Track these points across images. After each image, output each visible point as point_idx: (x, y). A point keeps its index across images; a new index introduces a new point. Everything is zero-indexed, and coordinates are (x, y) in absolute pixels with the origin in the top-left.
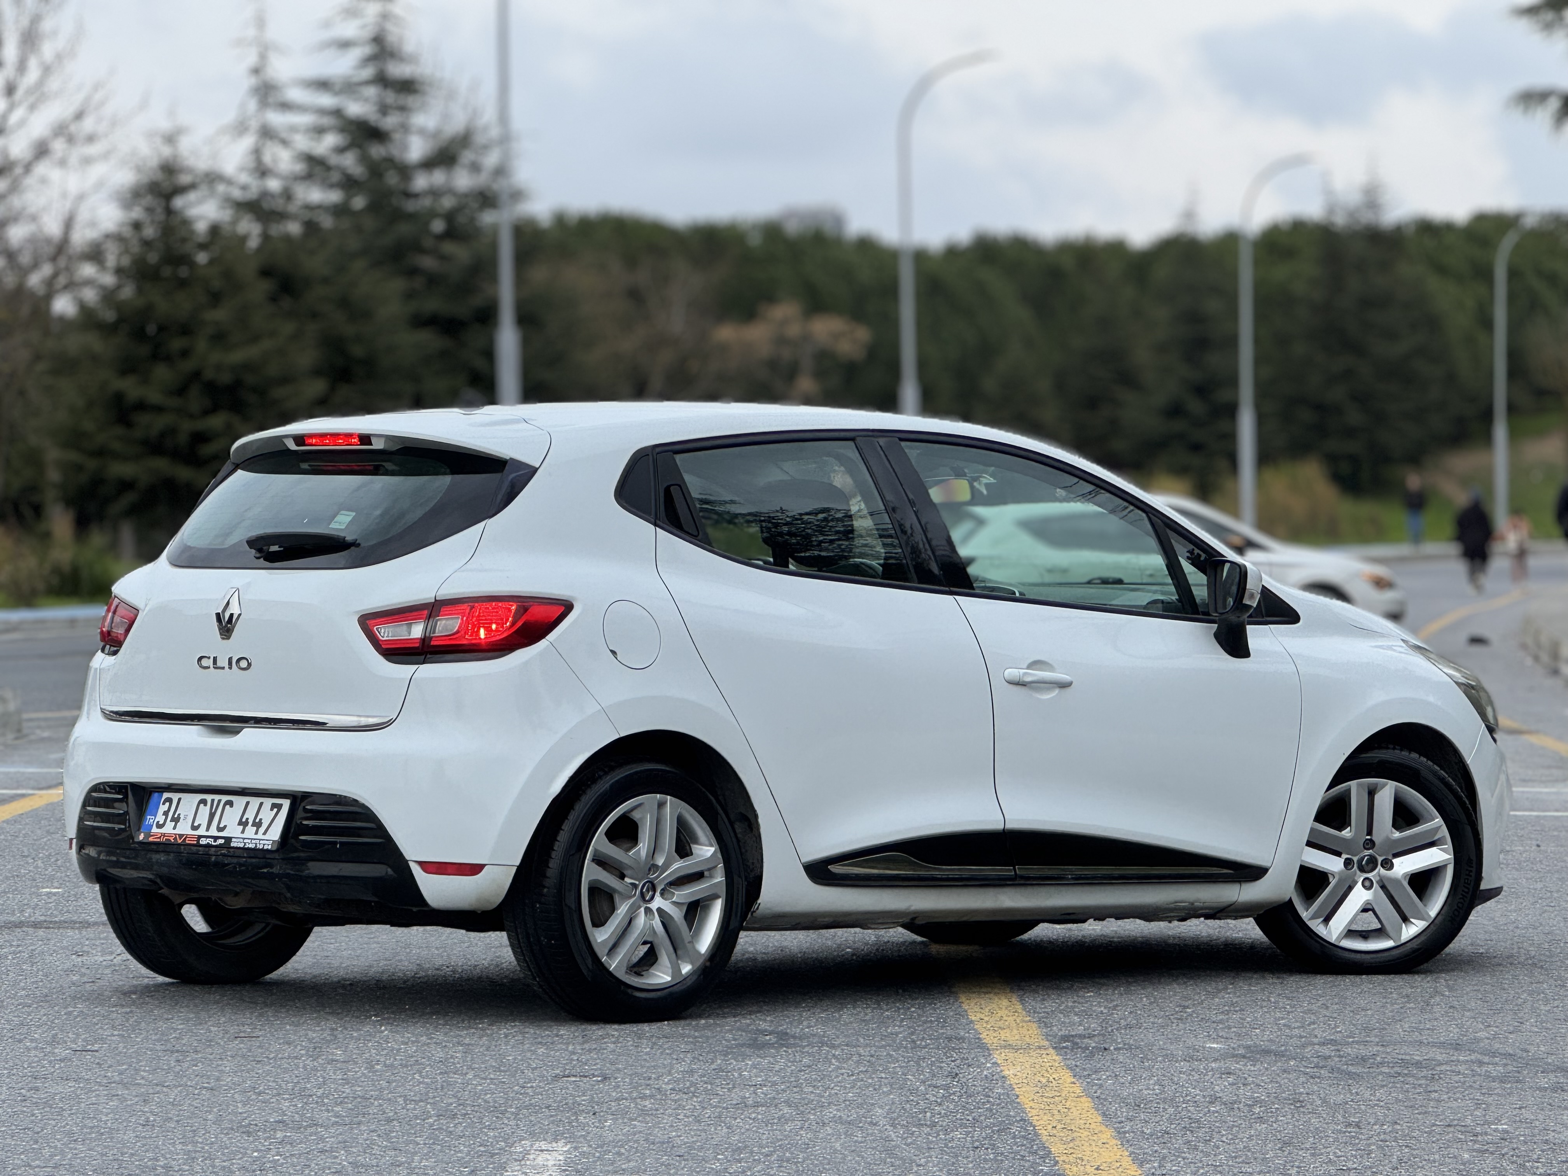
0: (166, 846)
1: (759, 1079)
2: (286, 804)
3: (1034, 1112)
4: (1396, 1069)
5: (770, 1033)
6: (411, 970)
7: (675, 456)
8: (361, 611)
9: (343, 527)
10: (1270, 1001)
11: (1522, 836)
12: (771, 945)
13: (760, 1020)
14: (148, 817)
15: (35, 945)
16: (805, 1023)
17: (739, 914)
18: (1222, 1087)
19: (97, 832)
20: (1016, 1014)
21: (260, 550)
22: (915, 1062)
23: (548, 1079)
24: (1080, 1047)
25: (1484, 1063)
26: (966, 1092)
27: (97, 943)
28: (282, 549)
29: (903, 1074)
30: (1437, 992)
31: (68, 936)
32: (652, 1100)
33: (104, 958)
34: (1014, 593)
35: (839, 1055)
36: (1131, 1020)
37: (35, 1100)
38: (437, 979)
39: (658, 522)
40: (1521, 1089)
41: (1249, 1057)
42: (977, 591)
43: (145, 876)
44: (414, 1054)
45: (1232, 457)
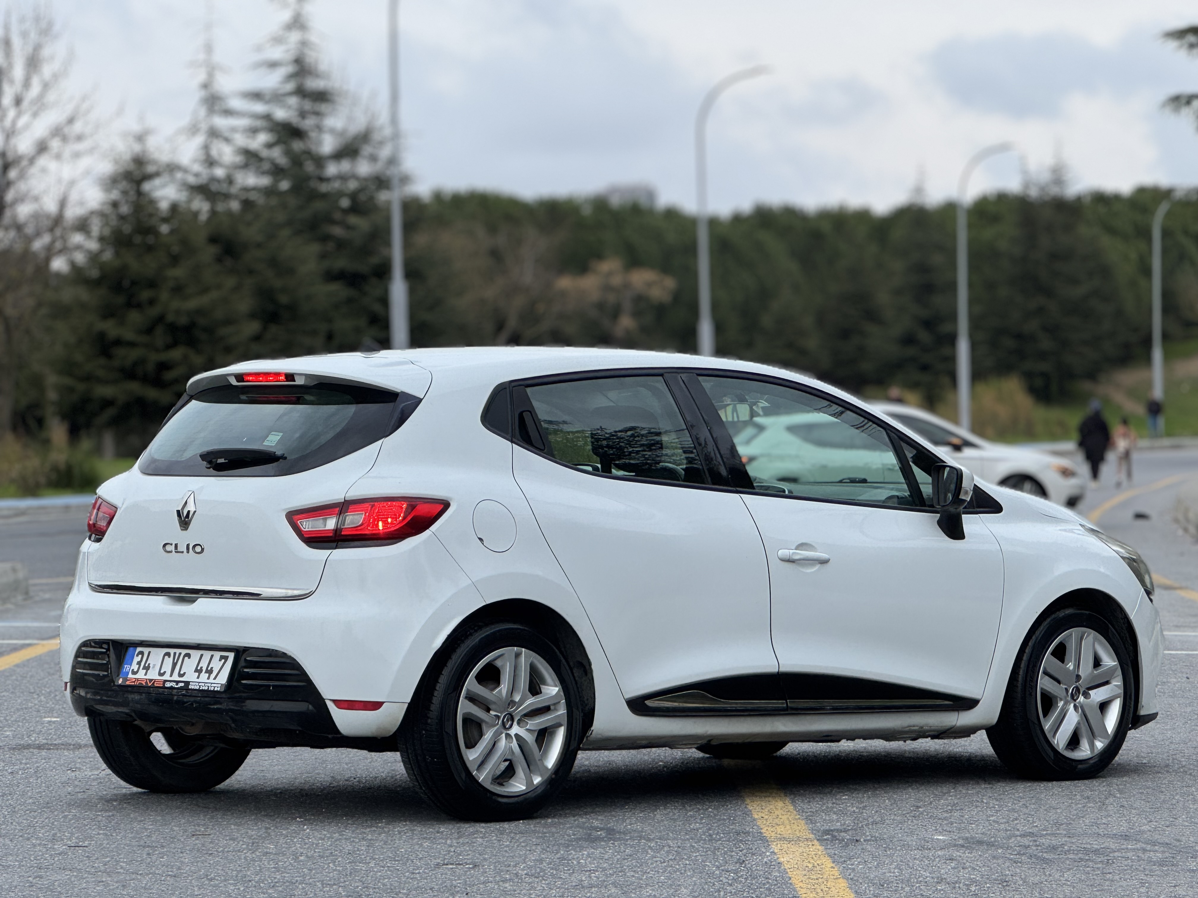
0: (139, 688)
1: (593, 866)
2: (231, 656)
3: (804, 891)
4: (1080, 855)
5: (601, 829)
6: (327, 781)
7: (526, 389)
8: (287, 509)
9: (274, 445)
10: (983, 802)
11: (1176, 670)
12: (601, 759)
13: (593, 819)
14: (126, 666)
15: (39, 763)
16: (628, 821)
17: (577, 739)
18: (946, 870)
19: (86, 677)
20: (789, 813)
21: (210, 462)
22: (712, 852)
23: (431, 867)
24: (837, 839)
25: (1147, 850)
26: (751, 876)
27: (87, 760)
28: (227, 461)
29: (703, 861)
30: (1110, 794)
31: (65, 755)
32: (511, 883)
33: (92, 773)
34: (784, 491)
35: (653, 846)
36: (877, 818)
37: (39, 886)
38: (347, 788)
39: (514, 440)
40: (1176, 871)
41: (967, 846)
42: (757, 491)
43: (124, 711)
44: (329, 848)
45: (953, 375)
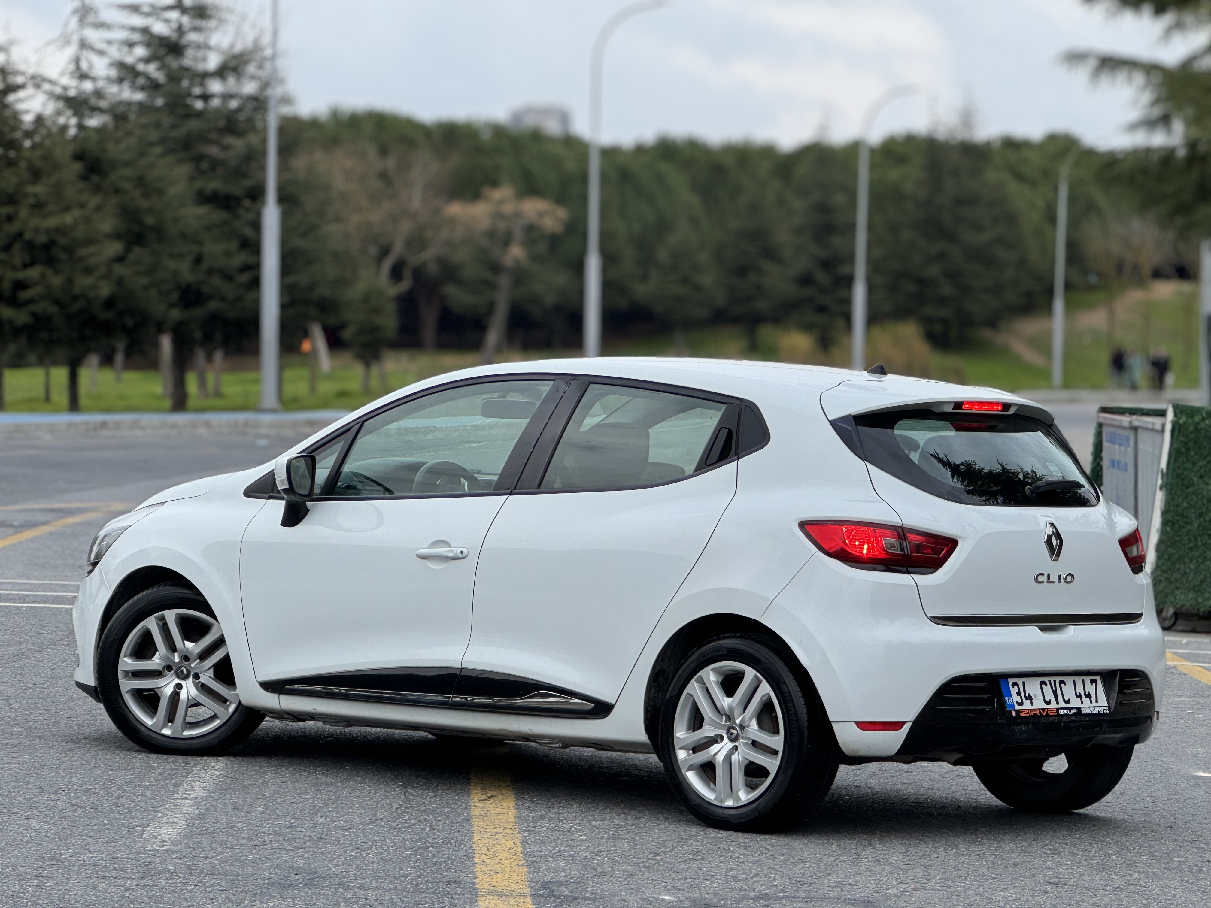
2: (1098, 679)
14: (1007, 698)
45: (848, 318)
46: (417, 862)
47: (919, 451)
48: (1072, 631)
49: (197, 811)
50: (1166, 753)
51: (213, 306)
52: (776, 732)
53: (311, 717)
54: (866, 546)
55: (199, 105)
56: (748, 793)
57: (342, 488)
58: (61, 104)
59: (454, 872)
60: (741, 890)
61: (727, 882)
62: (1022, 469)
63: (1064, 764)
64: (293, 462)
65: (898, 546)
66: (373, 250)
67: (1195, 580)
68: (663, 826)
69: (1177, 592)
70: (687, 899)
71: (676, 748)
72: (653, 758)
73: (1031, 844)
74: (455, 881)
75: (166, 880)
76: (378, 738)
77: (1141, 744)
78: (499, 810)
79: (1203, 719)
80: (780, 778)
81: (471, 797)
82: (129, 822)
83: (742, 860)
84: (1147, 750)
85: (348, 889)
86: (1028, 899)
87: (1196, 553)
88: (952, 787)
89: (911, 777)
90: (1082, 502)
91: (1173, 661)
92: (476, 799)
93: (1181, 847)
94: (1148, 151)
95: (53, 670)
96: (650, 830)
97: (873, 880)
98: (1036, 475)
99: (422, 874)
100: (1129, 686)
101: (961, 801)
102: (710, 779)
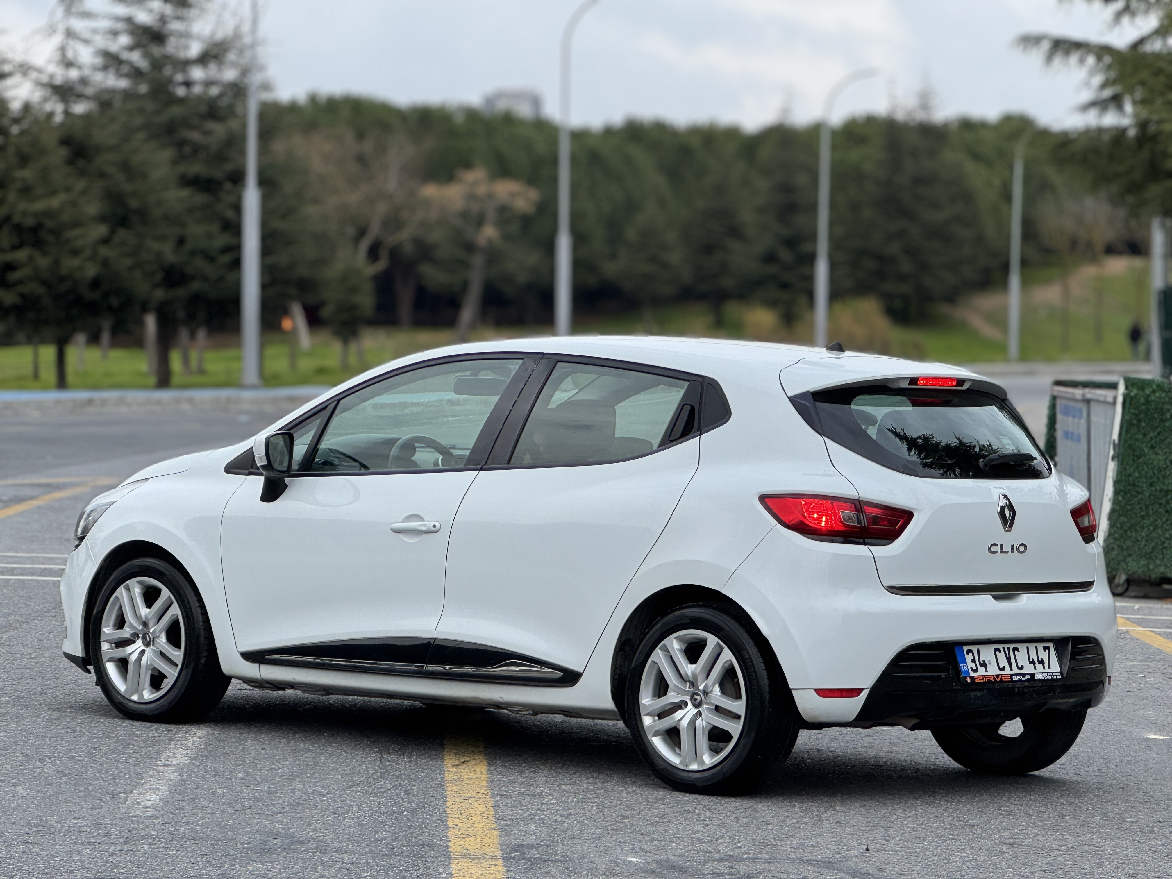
0: (985, 685)
2: (1051, 644)
24: (525, 858)
41: (657, 873)
45: (810, 295)
46: (392, 826)
47: (877, 425)
48: (1026, 600)
49: (179, 777)
50: (1118, 716)
51: (196, 286)
52: (738, 697)
53: (290, 686)
54: (824, 519)
55: (181, 92)
56: (712, 757)
57: (320, 464)
58: (48, 92)
59: (428, 836)
60: (706, 852)
61: (692, 844)
62: (978, 442)
63: (1019, 727)
64: (272, 439)
65: (855, 518)
66: (351, 231)
67: (1146, 548)
68: (630, 790)
69: (1129, 559)
70: (653, 860)
71: (642, 714)
72: (621, 724)
73: (987, 806)
74: (429, 844)
75: (149, 845)
76: (355, 705)
77: (1095, 708)
78: (472, 775)
79: (1154, 683)
80: (742, 742)
81: (445, 763)
82: (113, 788)
83: (707, 823)
84: (1100, 713)
85: (324, 853)
86: (984, 860)
87: (1146, 522)
88: (911, 750)
89: (871, 741)
90: (1036, 474)
91: (1125, 626)
92: (449, 765)
93: (1132, 807)
94: (1100, 130)
95: (40, 640)
96: (618, 793)
97: (834, 841)
98: (992, 448)
99: (397, 838)
100: (1081, 652)
101: (920, 764)
102: (676, 744)
